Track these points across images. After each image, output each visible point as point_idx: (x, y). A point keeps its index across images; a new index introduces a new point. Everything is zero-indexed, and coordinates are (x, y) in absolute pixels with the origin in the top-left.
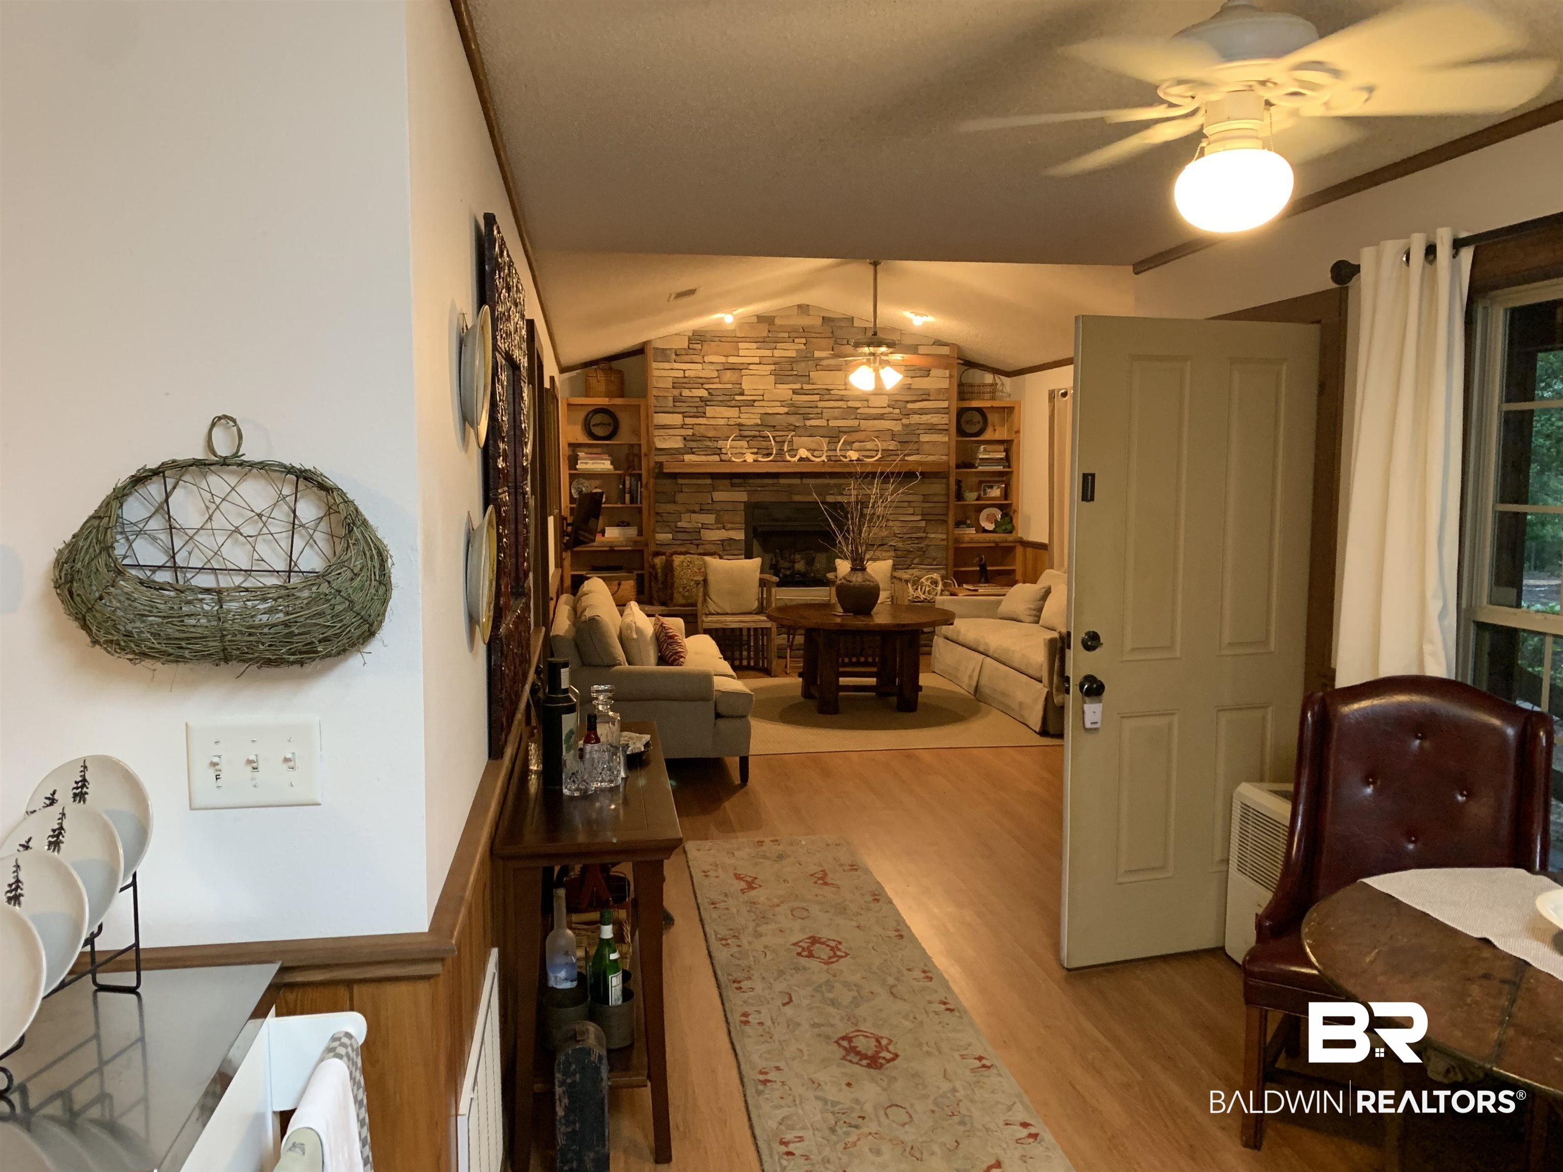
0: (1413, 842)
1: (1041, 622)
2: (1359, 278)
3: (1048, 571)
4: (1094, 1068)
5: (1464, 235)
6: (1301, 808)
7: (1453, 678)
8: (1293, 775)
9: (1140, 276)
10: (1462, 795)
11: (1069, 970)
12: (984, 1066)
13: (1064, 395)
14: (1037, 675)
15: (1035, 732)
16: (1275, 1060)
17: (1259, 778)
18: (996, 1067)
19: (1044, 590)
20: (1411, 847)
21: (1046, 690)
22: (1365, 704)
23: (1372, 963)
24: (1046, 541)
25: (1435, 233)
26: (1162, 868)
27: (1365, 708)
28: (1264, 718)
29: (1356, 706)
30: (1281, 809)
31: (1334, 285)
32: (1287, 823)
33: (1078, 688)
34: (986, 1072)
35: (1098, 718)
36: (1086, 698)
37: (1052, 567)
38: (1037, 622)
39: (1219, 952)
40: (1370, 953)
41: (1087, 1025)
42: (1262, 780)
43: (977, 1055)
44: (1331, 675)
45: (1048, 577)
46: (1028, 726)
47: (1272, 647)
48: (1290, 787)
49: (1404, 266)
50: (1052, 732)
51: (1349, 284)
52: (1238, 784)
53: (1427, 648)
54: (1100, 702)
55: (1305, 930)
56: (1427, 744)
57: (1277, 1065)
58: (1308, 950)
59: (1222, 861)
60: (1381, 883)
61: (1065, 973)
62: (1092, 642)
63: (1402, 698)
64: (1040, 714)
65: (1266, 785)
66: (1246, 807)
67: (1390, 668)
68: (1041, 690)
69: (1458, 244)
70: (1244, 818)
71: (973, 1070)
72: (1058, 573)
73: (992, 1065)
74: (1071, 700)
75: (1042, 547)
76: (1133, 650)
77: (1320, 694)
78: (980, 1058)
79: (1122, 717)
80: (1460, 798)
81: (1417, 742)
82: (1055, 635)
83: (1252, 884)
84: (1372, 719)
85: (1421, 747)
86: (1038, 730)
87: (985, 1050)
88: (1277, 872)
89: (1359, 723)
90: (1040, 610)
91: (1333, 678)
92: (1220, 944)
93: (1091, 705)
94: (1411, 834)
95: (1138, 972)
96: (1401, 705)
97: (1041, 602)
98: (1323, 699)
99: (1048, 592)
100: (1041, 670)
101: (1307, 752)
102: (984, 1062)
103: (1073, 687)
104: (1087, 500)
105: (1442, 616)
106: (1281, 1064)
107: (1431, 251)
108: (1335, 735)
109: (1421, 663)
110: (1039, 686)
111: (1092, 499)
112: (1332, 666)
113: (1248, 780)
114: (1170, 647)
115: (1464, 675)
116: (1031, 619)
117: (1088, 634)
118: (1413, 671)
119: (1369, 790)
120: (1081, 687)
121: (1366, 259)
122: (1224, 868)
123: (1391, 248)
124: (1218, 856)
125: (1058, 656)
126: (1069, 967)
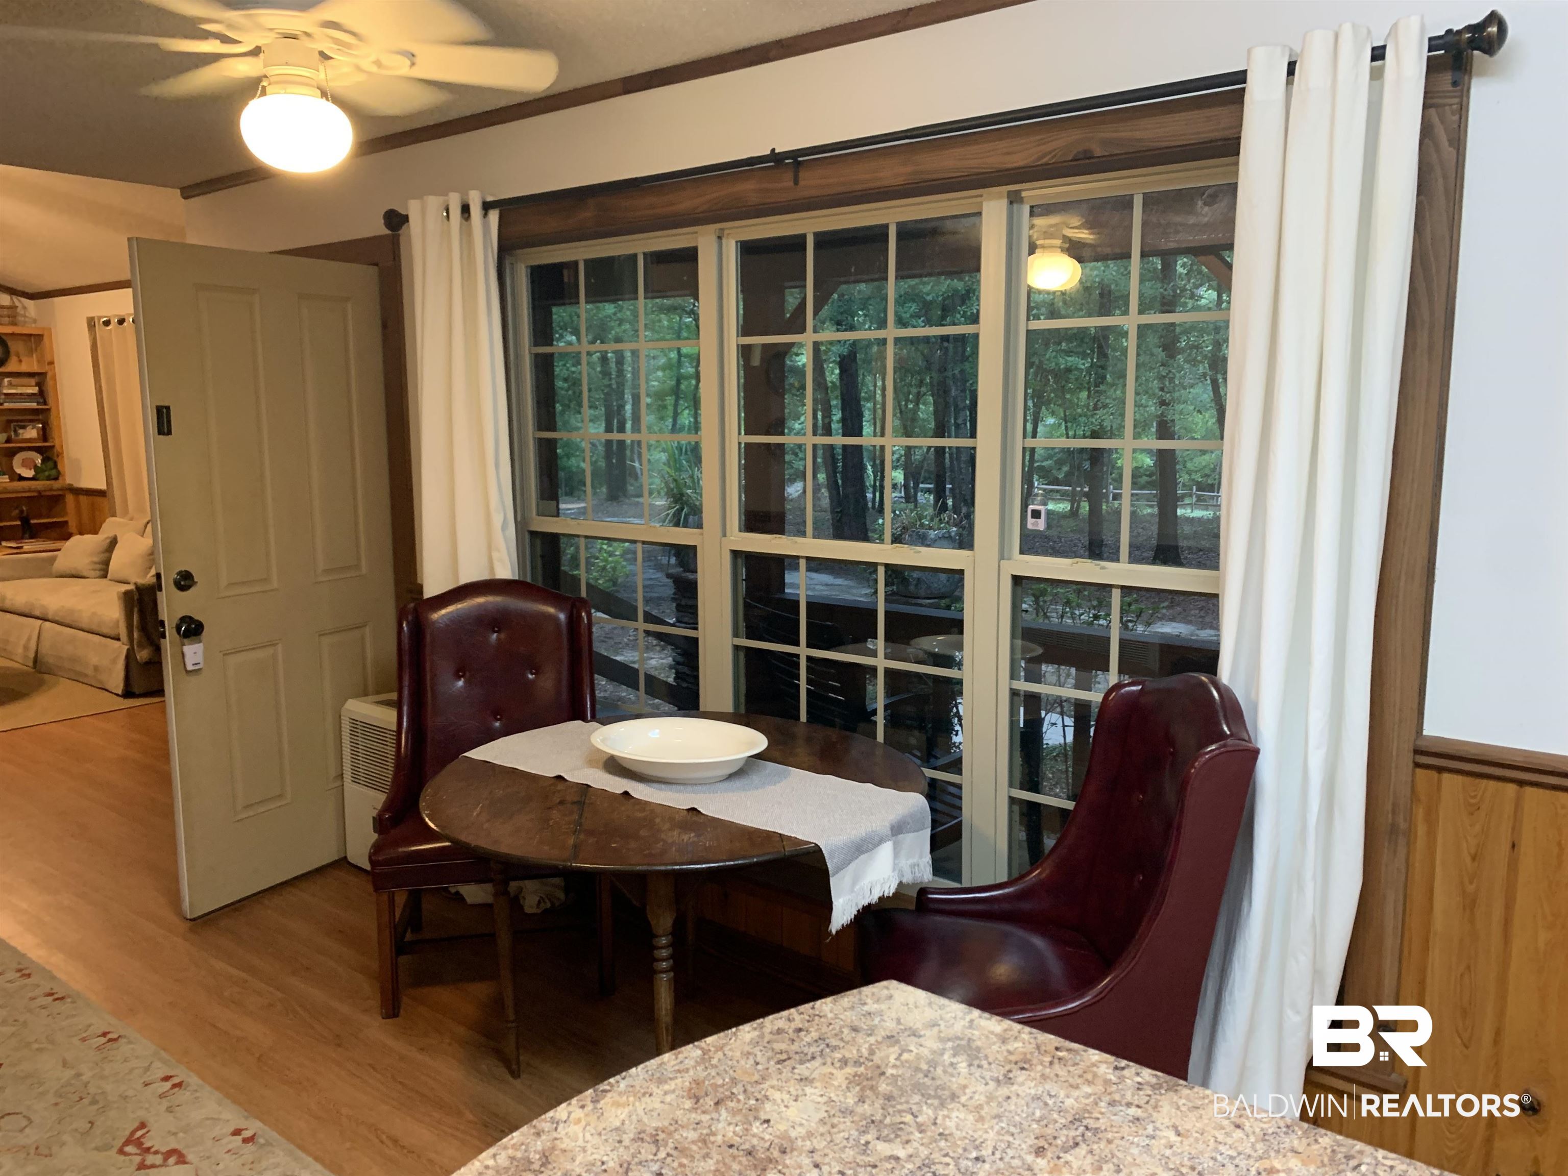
0: (498, 720)
1: (109, 576)
2: (409, 227)
3: (110, 520)
4: (233, 1002)
5: (490, 199)
6: (405, 708)
7: (517, 578)
8: (394, 683)
9: (189, 200)
10: (532, 674)
11: (191, 920)
12: (110, 1040)
13: (107, 323)
14: (112, 633)
15: (117, 695)
16: (404, 936)
17: (363, 693)
18: (125, 1037)
19: (108, 541)
20: (497, 724)
21: (126, 647)
22: (450, 609)
23: (478, 815)
24: (103, 486)
25: (467, 195)
26: (280, 796)
27: (451, 612)
28: (363, 638)
29: (443, 612)
30: (387, 717)
31: (388, 232)
32: (395, 728)
33: (174, 631)
34: (115, 1045)
35: (199, 658)
36: (186, 641)
37: (114, 515)
38: (105, 576)
39: (343, 863)
40: (475, 808)
41: (219, 965)
42: (366, 694)
43: (100, 1032)
44: (420, 589)
45: (109, 528)
46: (107, 690)
47: (364, 570)
48: (394, 696)
49: (445, 220)
50: (136, 690)
51: (400, 232)
52: (346, 700)
53: (495, 555)
54: (200, 642)
55: (422, 804)
56: (503, 636)
57: (406, 940)
58: (427, 820)
59: (336, 777)
60: (478, 754)
61: (189, 924)
62: (185, 581)
63: (481, 600)
64: (122, 675)
65: (371, 698)
66: (354, 721)
67: (469, 574)
68: (122, 648)
69: (487, 207)
70: (353, 732)
71: (98, 1048)
72: (122, 520)
73: (120, 1036)
74: (168, 644)
75: (101, 493)
76: (231, 585)
77: (412, 605)
78: (104, 1034)
79: (224, 655)
80: (530, 676)
81: (495, 635)
82: (131, 587)
83: (365, 790)
84: (458, 624)
85: (498, 639)
86: (120, 692)
87: (109, 1024)
88: (389, 773)
89: (447, 625)
90: (107, 563)
91: (421, 592)
92: (343, 855)
93: (191, 646)
94: (496, 713)
95: (266, 902)
96: (480, 605)
97: (107, 555)
98: (415, 609)
99: (113, 542)
100: (118, 627)
101: (406, 659)
102: (110, 1036)
103: (169, 631)
104: (164, 434)
105: (504, 527)
106: (409, 937)
107: (466, 209)
108: (428, 639)
109: (492, 569)
110: (117, 644)
111: (169, 433)
112: (419, 581)
113: (356, 696)
114: (266, 580)
115: (525, 574)
116: (98, 573)
117: (180, 573)
118: (484, 576)
119: (461, 683)
120: (178, 628)
121: (413, 209)
122: (338, 783)
123: (434, 203)
124: (333, 772)
125: (136, 610)
126: (192, 917)
